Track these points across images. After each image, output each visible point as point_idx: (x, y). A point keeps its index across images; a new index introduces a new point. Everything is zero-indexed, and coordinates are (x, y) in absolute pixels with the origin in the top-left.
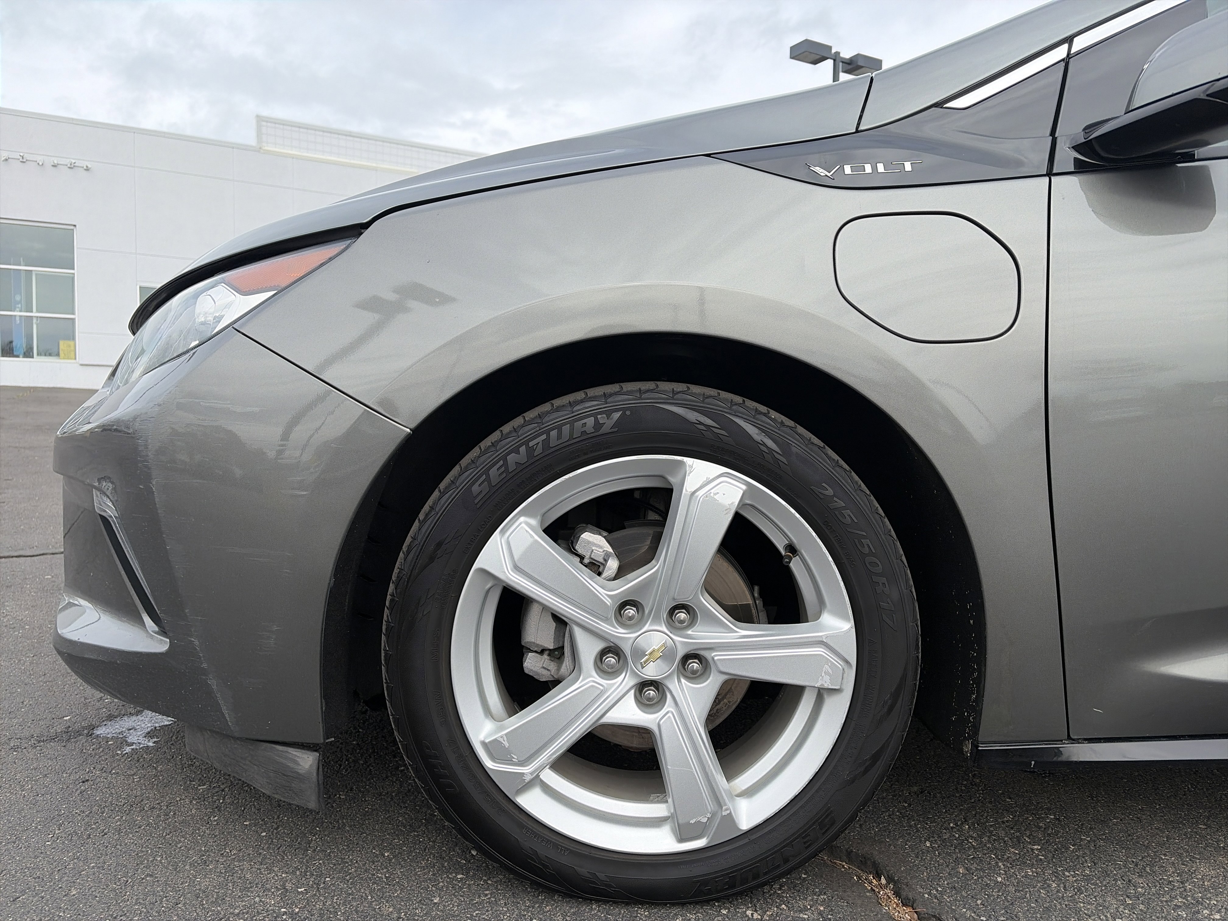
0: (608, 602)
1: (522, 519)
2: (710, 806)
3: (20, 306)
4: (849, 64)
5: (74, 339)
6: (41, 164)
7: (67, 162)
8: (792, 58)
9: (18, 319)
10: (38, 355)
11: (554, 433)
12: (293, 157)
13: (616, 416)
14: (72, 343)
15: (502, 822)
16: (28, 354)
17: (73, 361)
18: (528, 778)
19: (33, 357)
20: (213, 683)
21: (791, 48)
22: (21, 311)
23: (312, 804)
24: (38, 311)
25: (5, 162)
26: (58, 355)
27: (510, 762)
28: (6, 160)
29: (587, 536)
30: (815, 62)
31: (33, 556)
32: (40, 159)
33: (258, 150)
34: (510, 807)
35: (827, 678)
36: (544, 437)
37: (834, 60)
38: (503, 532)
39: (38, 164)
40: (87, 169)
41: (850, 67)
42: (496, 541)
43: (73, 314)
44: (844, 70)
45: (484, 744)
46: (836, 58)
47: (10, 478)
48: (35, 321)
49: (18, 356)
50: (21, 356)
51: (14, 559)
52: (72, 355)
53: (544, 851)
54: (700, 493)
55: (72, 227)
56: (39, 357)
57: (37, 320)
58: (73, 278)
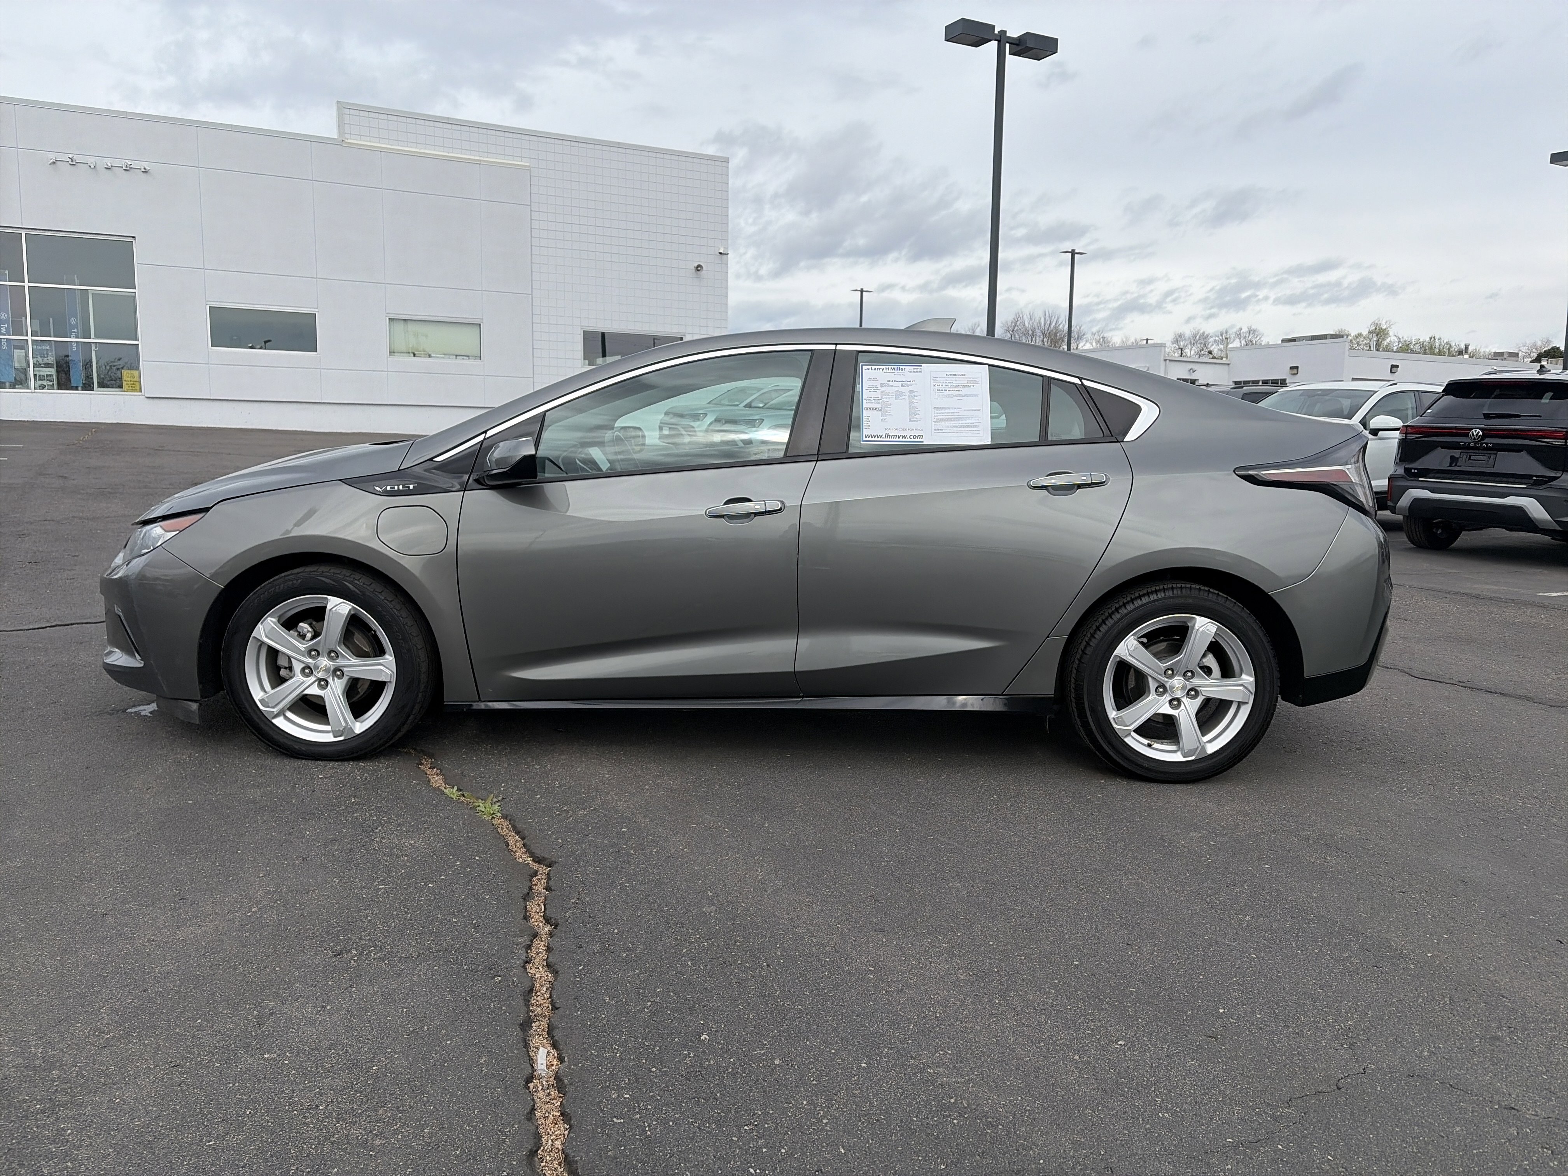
0: (303, 649)
1: (269, 618)
2: (344, 724)
3: (76, 330)
4: (1017, 45)
5: (137, 368)
6: (92, 167)
7: (122, 163)
8: (947, 40)
9: (74, 345)
10: (99, 387)
11: (277, 587)
12: (381, 150)
13: (300, 581)
14: (135, 373)
15: (266, 728)
16: (88, 386)
17: (140, 393)
18: (275, 713)
19: (92, 390)
20: (160, 678)
21: (946, 27)
22: (77, 337)
23: (198, 722)
24: (96, 337)
25: (52, 165)
26: (121, 386)
27: (268, 707)
28: (54, 163)
29: (301, 624)
30: (976, 44)
31: (97, 623)
32: (91, 161)
33: (340, 143)
34: (270, 724)
35: (384, 677)
36: (274, 589)
37: (999, 41)
38: (262, 623)
39: (90, 166)
40: (146, 172)
41: (1019, 48)
42: (260, 626)
43: (137, 339)
44: (1013, 52)
45: (259, 700)
46: (1002, 39)
47: (77, 554)
48: (93, 348)
49: (76, 389)
50: (80, 388)
51: (84, 625)
52: (136, 386)
53: (282, 740)
54: (334, 609)
55: (131, 240)
56: (100, 389)
57: (96, 347)
58: (135, 297)
